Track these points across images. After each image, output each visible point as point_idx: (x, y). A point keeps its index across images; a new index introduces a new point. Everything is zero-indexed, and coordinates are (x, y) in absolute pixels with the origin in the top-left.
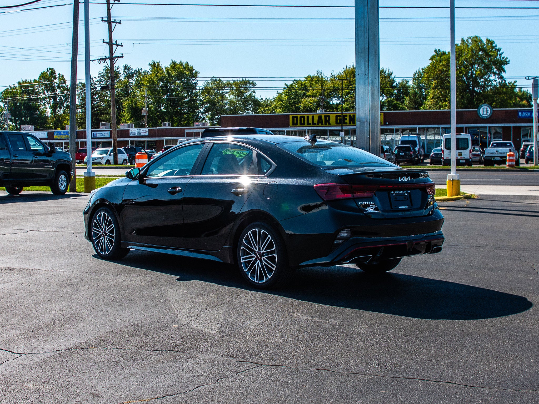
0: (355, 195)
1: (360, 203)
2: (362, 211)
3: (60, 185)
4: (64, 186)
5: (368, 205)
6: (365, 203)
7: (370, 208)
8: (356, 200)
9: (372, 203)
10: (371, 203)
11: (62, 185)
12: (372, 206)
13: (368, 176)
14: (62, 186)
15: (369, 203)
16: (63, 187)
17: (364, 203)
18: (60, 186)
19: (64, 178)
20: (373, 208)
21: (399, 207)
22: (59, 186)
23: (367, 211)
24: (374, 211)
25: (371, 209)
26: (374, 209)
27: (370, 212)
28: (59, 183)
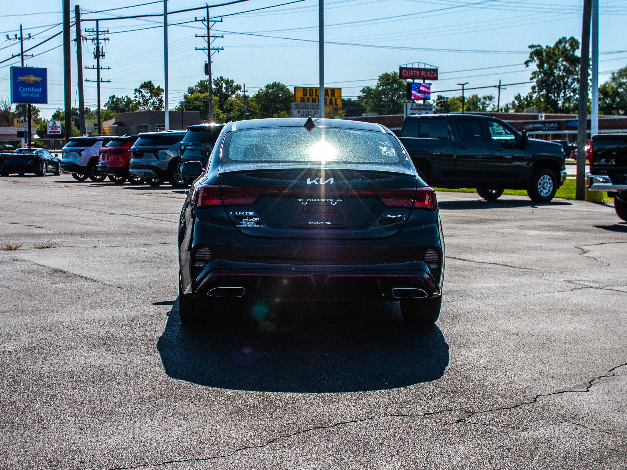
0: (225, 201)
1: (231, 213)
2: (234, 224)
3: (542, 189)
4: (549, 190)
5: (245, 217)
6: (240, 213)
7: (247, 220)
8: (227, 208)
9: (250, 213)
10: (248, 213)
11: (544, 188)
12: (252, 218)
13: (248, 175)
14: (545, 191)
15: (245, 213)
16: (547, 193)
17: (238, 213)
18: (541, 191)
19: (549, 179)
20: (252, 221)
21: (310, 223)
22: (539, 190)
23: (242, 224)
24: (254, 226)
25: (249, 221)
26: (255, 222)
27: (246, 226)
28: (539, 187)
